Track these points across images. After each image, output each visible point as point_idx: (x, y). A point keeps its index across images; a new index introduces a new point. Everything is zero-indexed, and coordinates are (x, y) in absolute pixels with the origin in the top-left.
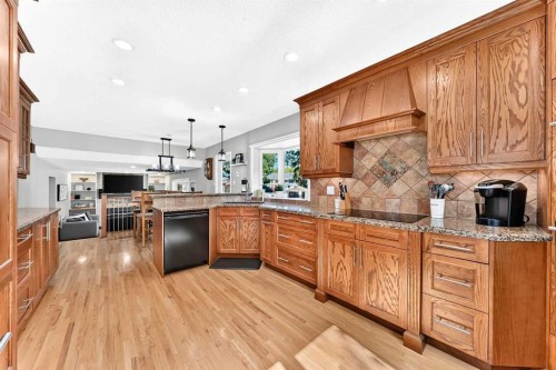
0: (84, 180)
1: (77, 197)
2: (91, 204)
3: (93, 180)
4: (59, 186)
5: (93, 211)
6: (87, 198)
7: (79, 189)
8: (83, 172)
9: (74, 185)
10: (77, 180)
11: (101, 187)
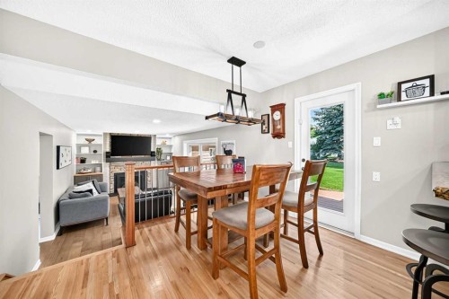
0: (90, 141)
1: (83, 161)
2: (98, 169)
3: (99, 141)
4: (58, 148)
5: (100, 178)
6: (93, 162)
7: (85, 151)
8: (89, 132)
9: (79, 147)
10: (83, 141)
11: (108, 149)
